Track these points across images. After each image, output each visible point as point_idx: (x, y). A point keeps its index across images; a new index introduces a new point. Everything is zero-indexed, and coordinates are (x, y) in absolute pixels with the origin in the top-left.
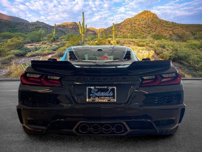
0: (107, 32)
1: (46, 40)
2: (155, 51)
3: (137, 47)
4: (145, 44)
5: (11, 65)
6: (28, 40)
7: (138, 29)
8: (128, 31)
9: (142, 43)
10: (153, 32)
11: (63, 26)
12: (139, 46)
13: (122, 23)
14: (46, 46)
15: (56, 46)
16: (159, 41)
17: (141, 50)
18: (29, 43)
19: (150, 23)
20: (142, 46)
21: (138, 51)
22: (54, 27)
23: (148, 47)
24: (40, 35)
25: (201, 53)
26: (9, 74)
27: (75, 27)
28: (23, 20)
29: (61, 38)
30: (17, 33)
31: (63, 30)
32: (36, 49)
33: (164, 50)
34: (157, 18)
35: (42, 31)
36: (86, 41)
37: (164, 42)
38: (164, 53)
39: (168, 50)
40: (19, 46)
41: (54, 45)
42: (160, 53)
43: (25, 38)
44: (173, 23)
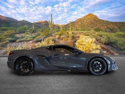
0: (66, 27)
1: (28, 32)
2: (96, 39)
3: (85, 36)
4: (90, 34)
5: (7, 47)
6: (17, 31)
7: (86, 25)
8: (79, 26)
9: (88, 34)
10: (94, 27)
11: (39, 23)
12: (86, 35)
13: (75, 21)
14: (28, 35)
15: (35, 36)
16: (98, 32)
17: (87, 38)
18: (18, 33)
19: (93, 21)
20: (88, 35)
21: (86, 39)
22: (33, 24)
23: (91, 36)
24: (25, 29)
25: (124, 40)
26: (6, 52)
27: (47, 24)
28: (14, 19)
29: (38, 30)
30: (10, 28)
31: (39, 26)
32: (23, 37)
33: (102, 38)
34: (97, 18)
35: (26, 26)
36: (53, 32)
37: (101, 33)
38: (101, 40)
39: (104, 38)
40: (12, 35)
41: (33, 35)
42: (99, 40)
43: (16, 30)
44: (107, 21)
